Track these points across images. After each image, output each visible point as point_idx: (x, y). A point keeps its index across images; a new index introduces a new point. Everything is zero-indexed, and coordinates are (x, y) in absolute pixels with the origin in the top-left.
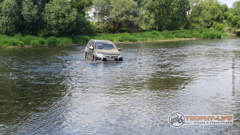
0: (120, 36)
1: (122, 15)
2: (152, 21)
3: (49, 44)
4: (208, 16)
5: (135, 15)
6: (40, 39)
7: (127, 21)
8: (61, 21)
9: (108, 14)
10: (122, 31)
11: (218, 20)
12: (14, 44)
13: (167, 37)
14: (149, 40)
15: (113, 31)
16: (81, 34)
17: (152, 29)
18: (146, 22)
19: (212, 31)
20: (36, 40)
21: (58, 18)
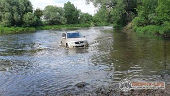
0: (54, 26)
1: (54, 19)
2: (66, 21)
3: (26, 30)
4: (86, 19)
5: (59, 18)
6: (22, 28)
7: (56, 21)
8: (30, 21)
9: (49, 18)
10: (55, 25)
11: (89, 20)
12: (11, 31)
13: (71, 26)
15: (51, 25)
16: (39, 26)
17: (66, 24)
18: (64, 21)
19: (87, 24)
20: (20, 29)
21: (29, 20)
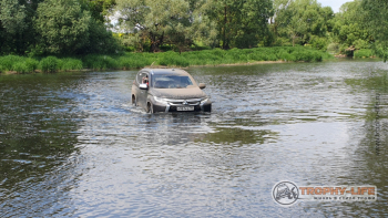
0: (161, 55)
1: (165, 23)
2: (213, 33)
3: (45, 69)
4: (302, 25)
5: (186, 22)
6: (30, 60)
7: (172, 33)
8: (63, 31)
9: (141, 20)
10: (165, 49)
11: (317, 32)
13: (236, 58)
14: (209, 64)
15: (150, 49)
16: (98, 52)
17: (213, 46)
18: (204, 34)
19: (308, 50)
20: (22, 63)
21: (59, 26)
